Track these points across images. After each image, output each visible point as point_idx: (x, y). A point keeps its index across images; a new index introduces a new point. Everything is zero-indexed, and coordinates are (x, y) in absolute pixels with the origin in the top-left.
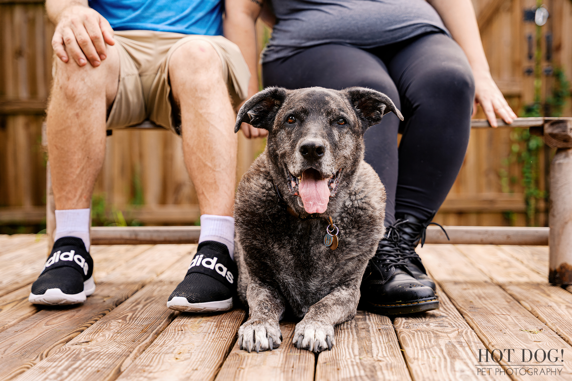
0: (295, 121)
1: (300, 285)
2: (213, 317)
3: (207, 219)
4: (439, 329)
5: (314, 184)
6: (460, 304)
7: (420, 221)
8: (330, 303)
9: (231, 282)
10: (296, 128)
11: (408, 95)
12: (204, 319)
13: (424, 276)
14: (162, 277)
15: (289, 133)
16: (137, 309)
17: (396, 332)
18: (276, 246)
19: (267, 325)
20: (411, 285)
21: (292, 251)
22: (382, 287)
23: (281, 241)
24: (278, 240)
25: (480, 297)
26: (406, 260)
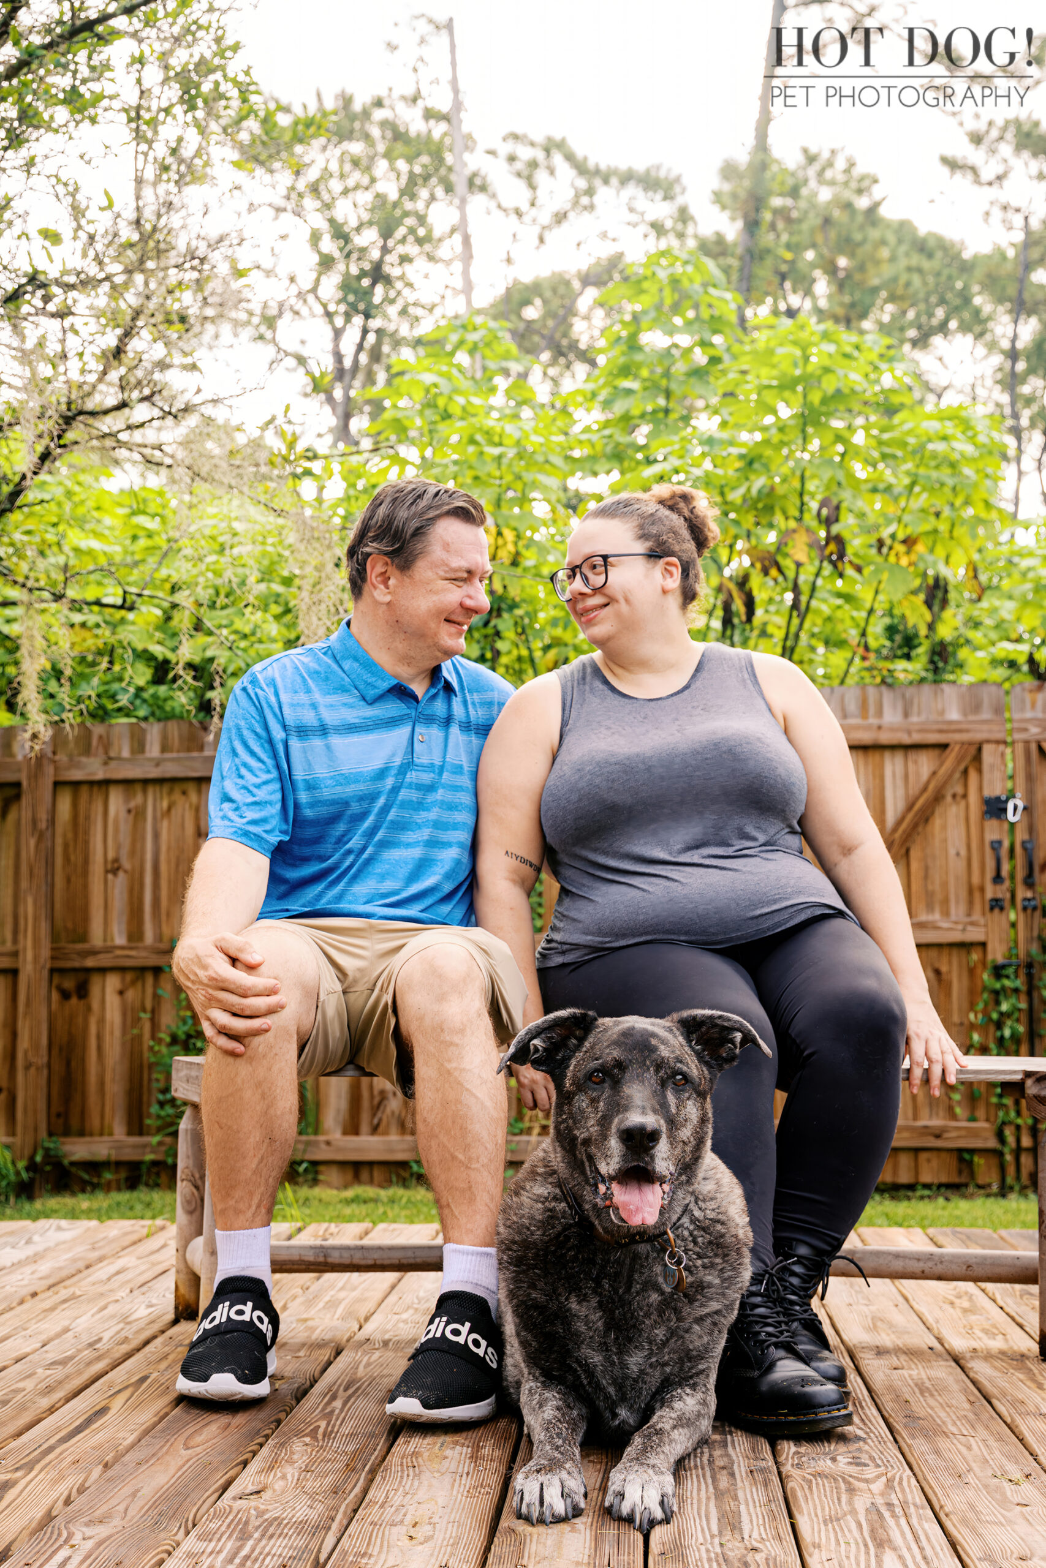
0: (603, 1081)
1: (613, 1364)
2: (464, 1435)
3: (455, 1251)
4: (853, 1470)
5: (637, 1191)
6: (889, 1406)
7: (818, 1252)
8: (667, 1427)
9: (494, 1366)
10: (607, 1093)
11: (793, 1032)
12: (449, 1439)
13: (826, 1353)
14: (369, 1328)
15: (594, 1101)
16: (332, 1412)
17: (780, 1473)
18: (573, 1299)
19: (564, 1472)
20: (804, 1381)
21: (600, 1305)
22: (755, 1382)
23: (580, 1289)
24: (575, 1289)
25: (922, 1390)
26: (795, 1324)
